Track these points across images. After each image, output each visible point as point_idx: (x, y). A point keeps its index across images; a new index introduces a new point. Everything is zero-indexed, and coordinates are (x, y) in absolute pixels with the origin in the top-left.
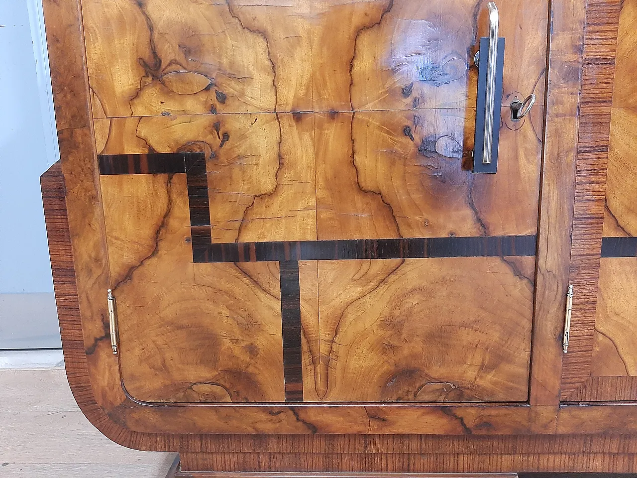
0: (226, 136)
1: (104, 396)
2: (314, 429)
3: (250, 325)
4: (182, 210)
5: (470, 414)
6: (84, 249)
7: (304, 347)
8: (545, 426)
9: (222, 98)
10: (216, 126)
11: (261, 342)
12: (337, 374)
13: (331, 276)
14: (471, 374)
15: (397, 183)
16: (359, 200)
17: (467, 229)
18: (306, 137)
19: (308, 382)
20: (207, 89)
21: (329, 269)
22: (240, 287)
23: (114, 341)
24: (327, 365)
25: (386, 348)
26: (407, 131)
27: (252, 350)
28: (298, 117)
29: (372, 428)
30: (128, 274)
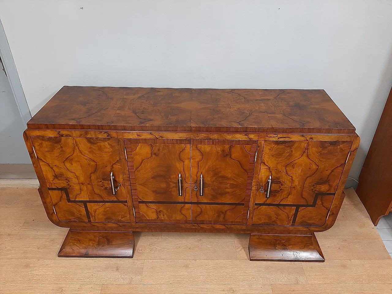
0: (70, 186)
1: (55, 220)
2: (94, 226)
3: (79, 211)
4: (64, 195)
5: (121, 224)
6: (48, 200)
7: (90, 214)
8: (134, 226)
9: (69, 181)
10: (69, 185)
11: (82, 214)
12: (96, 218)
13: (93, 205)
14: (120, 218)
15: (102, 193)
16: (96, 195)
17: (115, 199)
18: (85, 187)
19: (92, 219)
20: (66, 180)
21: (92, 204)
22: (77, 206)
23: (56, 214)
24: (95, 217)
25: (105, 215)
26: (102, 186)
27: (81, 215)
28: (83, 184)
29: (104, 226)
30: (56, 204)
